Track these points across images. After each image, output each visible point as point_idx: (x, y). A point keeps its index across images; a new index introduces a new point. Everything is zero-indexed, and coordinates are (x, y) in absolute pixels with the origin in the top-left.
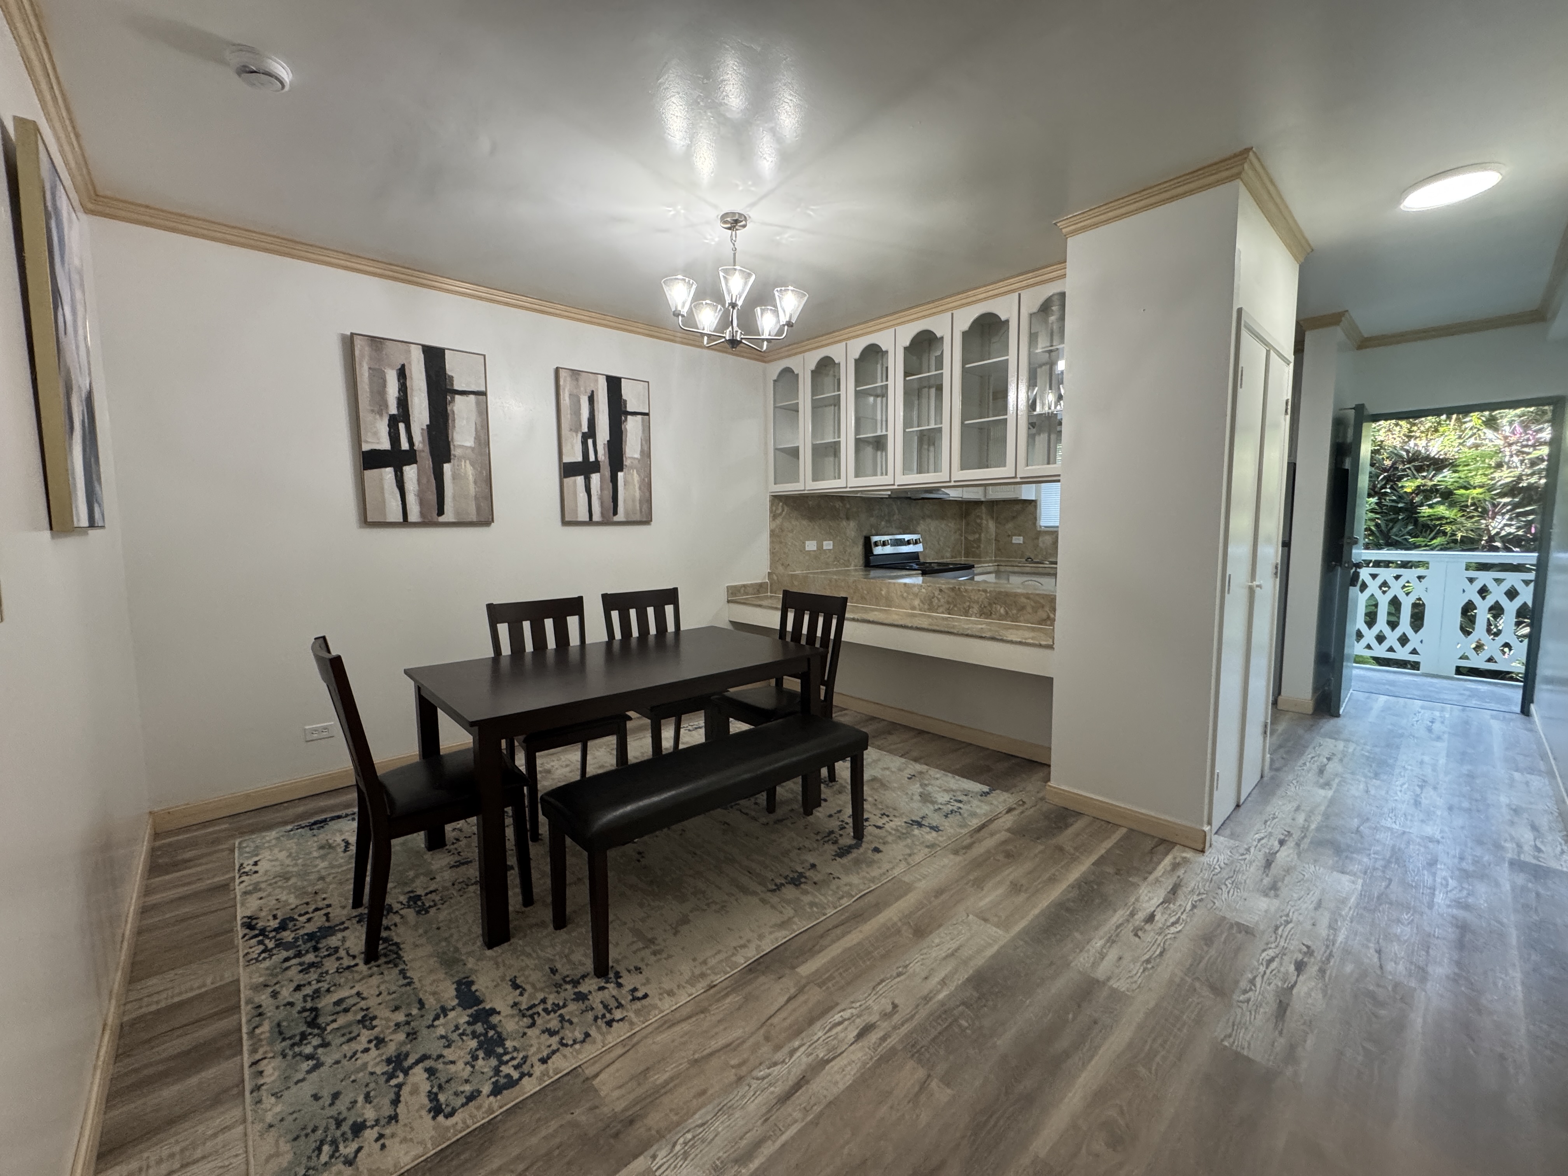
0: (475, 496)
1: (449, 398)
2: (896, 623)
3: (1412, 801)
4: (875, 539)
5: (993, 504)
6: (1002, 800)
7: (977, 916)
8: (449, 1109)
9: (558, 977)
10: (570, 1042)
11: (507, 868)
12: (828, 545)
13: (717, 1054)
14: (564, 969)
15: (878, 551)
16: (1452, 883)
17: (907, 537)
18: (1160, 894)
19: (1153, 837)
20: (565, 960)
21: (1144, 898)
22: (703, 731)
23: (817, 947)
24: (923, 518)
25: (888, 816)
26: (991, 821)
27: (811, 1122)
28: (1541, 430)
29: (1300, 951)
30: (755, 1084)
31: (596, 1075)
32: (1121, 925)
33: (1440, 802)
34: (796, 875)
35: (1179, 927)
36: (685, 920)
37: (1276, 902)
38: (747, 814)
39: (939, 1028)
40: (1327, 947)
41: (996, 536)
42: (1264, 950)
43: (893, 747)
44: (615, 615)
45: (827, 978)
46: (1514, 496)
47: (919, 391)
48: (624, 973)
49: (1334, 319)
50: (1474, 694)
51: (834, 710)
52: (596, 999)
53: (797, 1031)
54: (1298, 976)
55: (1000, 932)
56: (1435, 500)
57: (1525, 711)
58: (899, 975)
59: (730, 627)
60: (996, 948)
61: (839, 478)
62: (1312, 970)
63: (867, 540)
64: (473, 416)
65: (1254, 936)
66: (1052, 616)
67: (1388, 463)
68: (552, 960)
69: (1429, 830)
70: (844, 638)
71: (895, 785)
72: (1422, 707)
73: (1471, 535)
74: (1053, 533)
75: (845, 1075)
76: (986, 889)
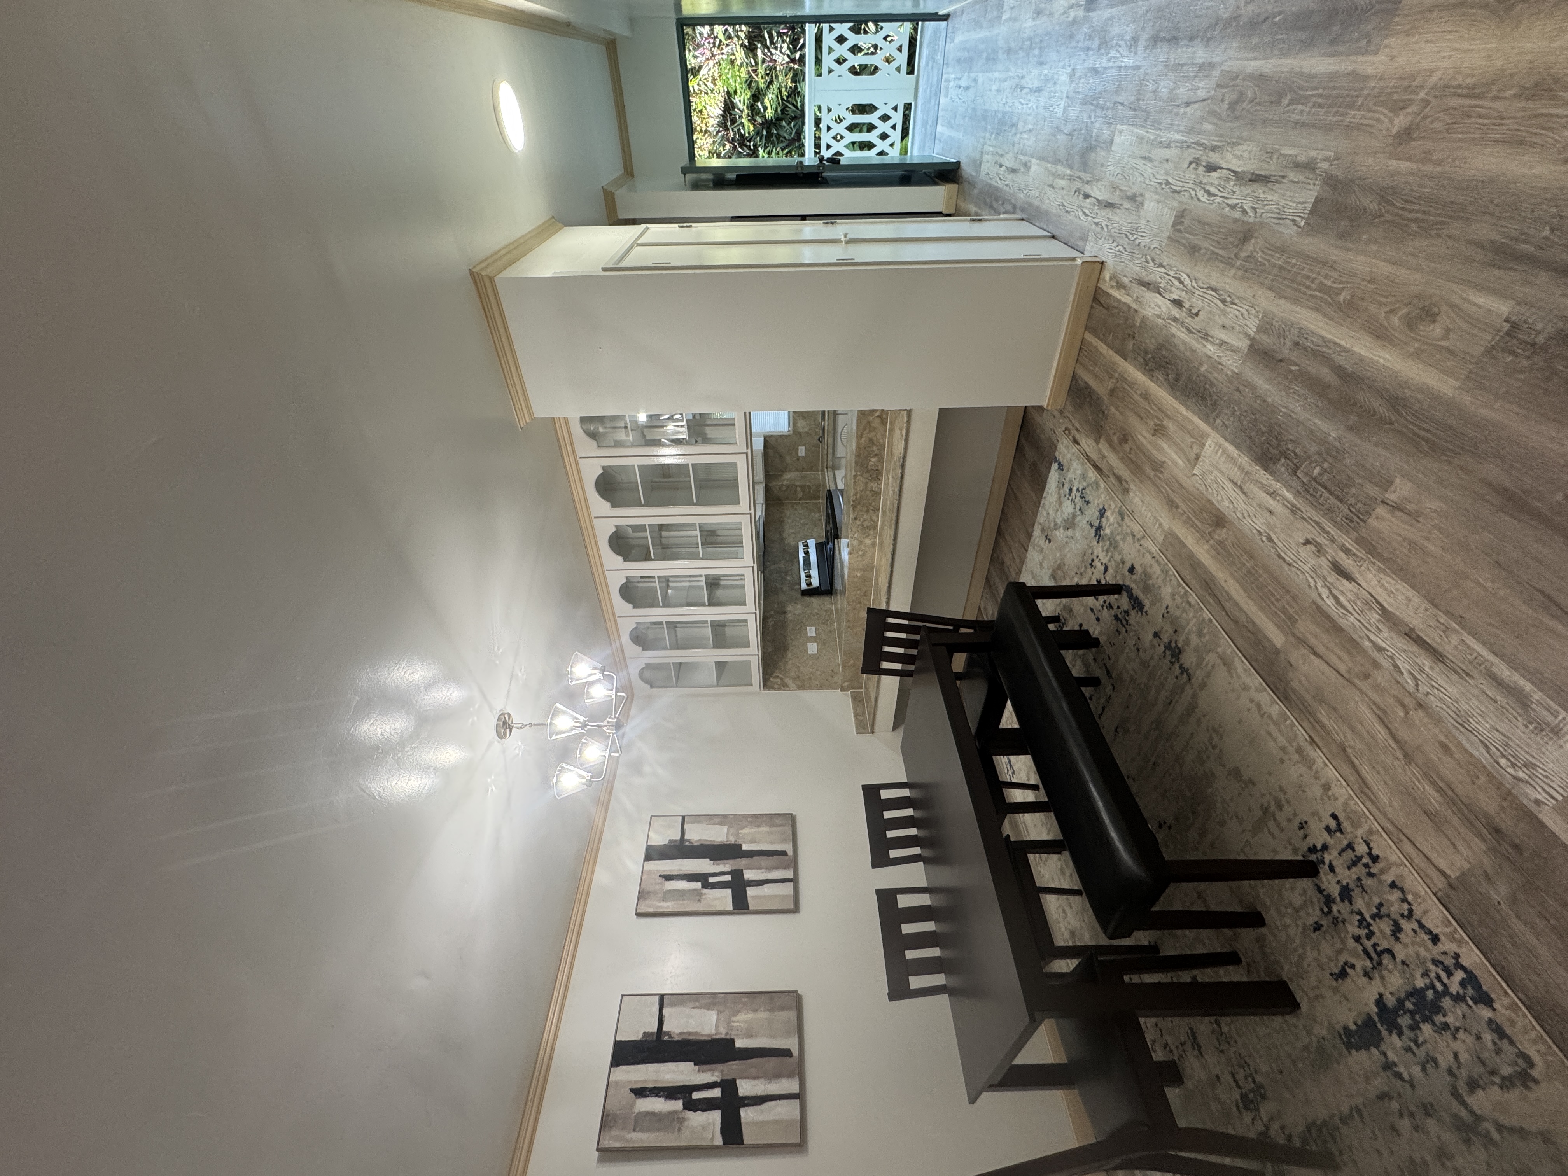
0: (770, 1011)
1: (666, 1038)
2: (890, 560)
3: (1037, 94)
4: (804, 586)
5: (768, 476)
6: (1065, 450)
7: (1195, 465)
8: (1520, 1061)
9: (1324, 922)
10: (1406, 906)
11: (1194, 983)
12: (811, 631)
13: (1394, 731)
14: (1314, 915)
15: (815, 582)
16: (1113, 53)
17: (802, 555)
18: (1150, 296)
19: (1092, 307)
20: (1302, 913)
21: (1157, 311)
22: (1013, 758)
23: (1250, 626)
24: (782, 540)
25: (1093, 561)
26: (1089, 459)
27: (1459, 624)
28: (701, 34)
29: (1196, 169)
30: (1424, 689)
31: (1444, 874)
32: (1187, 329)
33: (1036, 72)
34: (1168, 653)
35: (1184, 277)
36: (1236, 773)
37: (1148, 195)
38: (1104, 708)
39: (1326, 494)
40: (1189, 147)
41: (797, 470)
42: (1199, 199)
43: (1017, 561)
44: (894, 854)
45: (1284, 614)
46: (757, 48)
47: (665, 547)
48: (1310, 841)
49: (609, 198)
50: (932, 58)
51: (980, 619)
52: (1347, 876)
53: (1352, 644)
54: (1222, 168)
55: (1209, 441)
56: (760, 106)
57: (945, 18)
58: (1270, 539)
59: (901, 731)
60: (1227, 445)
61: (746, 621)
62: (1214, 158)
63: (805, 593)
64: (685, 1010)
65: (1185, 210)
66: (878, 414)
67: (728, 146)
68: (1305, 929)
69: (1064, 78)
70: (907, 609)
71: (1058, 555)
72: (946, 96)
73: (790, 75)
74: (796, 416)
75: (1397, 590)
76: (1164, 459)
